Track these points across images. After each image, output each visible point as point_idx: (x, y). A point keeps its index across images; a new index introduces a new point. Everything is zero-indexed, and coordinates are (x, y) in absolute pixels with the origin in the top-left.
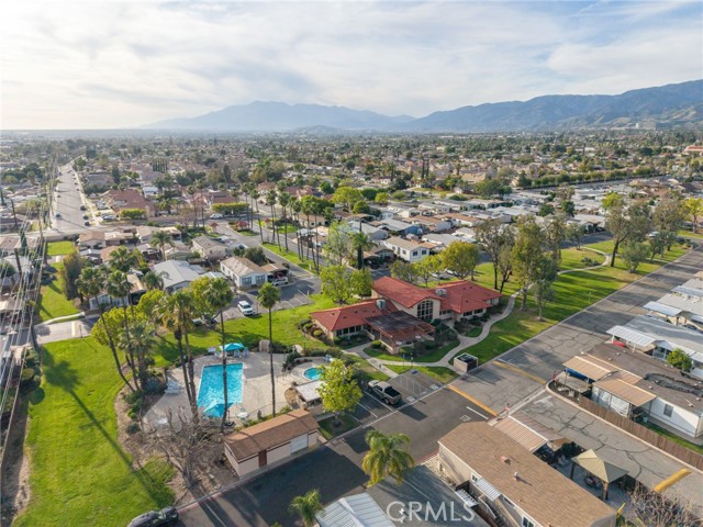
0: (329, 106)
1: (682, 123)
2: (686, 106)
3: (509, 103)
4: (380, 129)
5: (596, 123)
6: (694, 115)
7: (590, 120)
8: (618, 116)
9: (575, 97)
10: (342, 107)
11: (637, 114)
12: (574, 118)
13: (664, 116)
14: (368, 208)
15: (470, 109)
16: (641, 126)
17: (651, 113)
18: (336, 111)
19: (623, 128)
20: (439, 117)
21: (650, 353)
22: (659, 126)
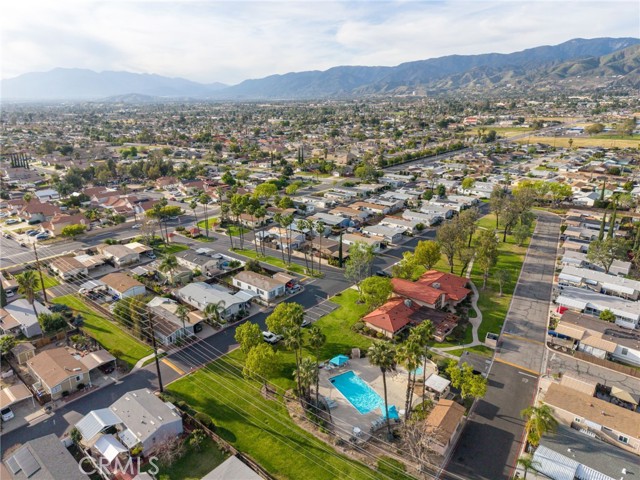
0: (140, 73)
1: (444, 91)
2: (445, 77)
3: (310, 72)
4: (196, 96)
5: (383, 90)
6: (452, 85)
7: (378, 88)
8: (398, 85)
9: (362, 68)
10: (154, 75)
11: (411, 83)
12: (364, 86)
13: (431, 85)
14: (292, 202)
15: (277, 77)
16: (417, 93)
17: (421, 82)
18: (147, 78)
19: (404, 96)
20: (250, 84)
21: (583, 311)
22: (430, 94)
